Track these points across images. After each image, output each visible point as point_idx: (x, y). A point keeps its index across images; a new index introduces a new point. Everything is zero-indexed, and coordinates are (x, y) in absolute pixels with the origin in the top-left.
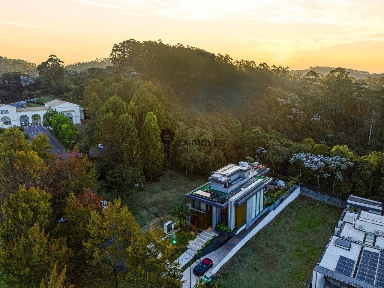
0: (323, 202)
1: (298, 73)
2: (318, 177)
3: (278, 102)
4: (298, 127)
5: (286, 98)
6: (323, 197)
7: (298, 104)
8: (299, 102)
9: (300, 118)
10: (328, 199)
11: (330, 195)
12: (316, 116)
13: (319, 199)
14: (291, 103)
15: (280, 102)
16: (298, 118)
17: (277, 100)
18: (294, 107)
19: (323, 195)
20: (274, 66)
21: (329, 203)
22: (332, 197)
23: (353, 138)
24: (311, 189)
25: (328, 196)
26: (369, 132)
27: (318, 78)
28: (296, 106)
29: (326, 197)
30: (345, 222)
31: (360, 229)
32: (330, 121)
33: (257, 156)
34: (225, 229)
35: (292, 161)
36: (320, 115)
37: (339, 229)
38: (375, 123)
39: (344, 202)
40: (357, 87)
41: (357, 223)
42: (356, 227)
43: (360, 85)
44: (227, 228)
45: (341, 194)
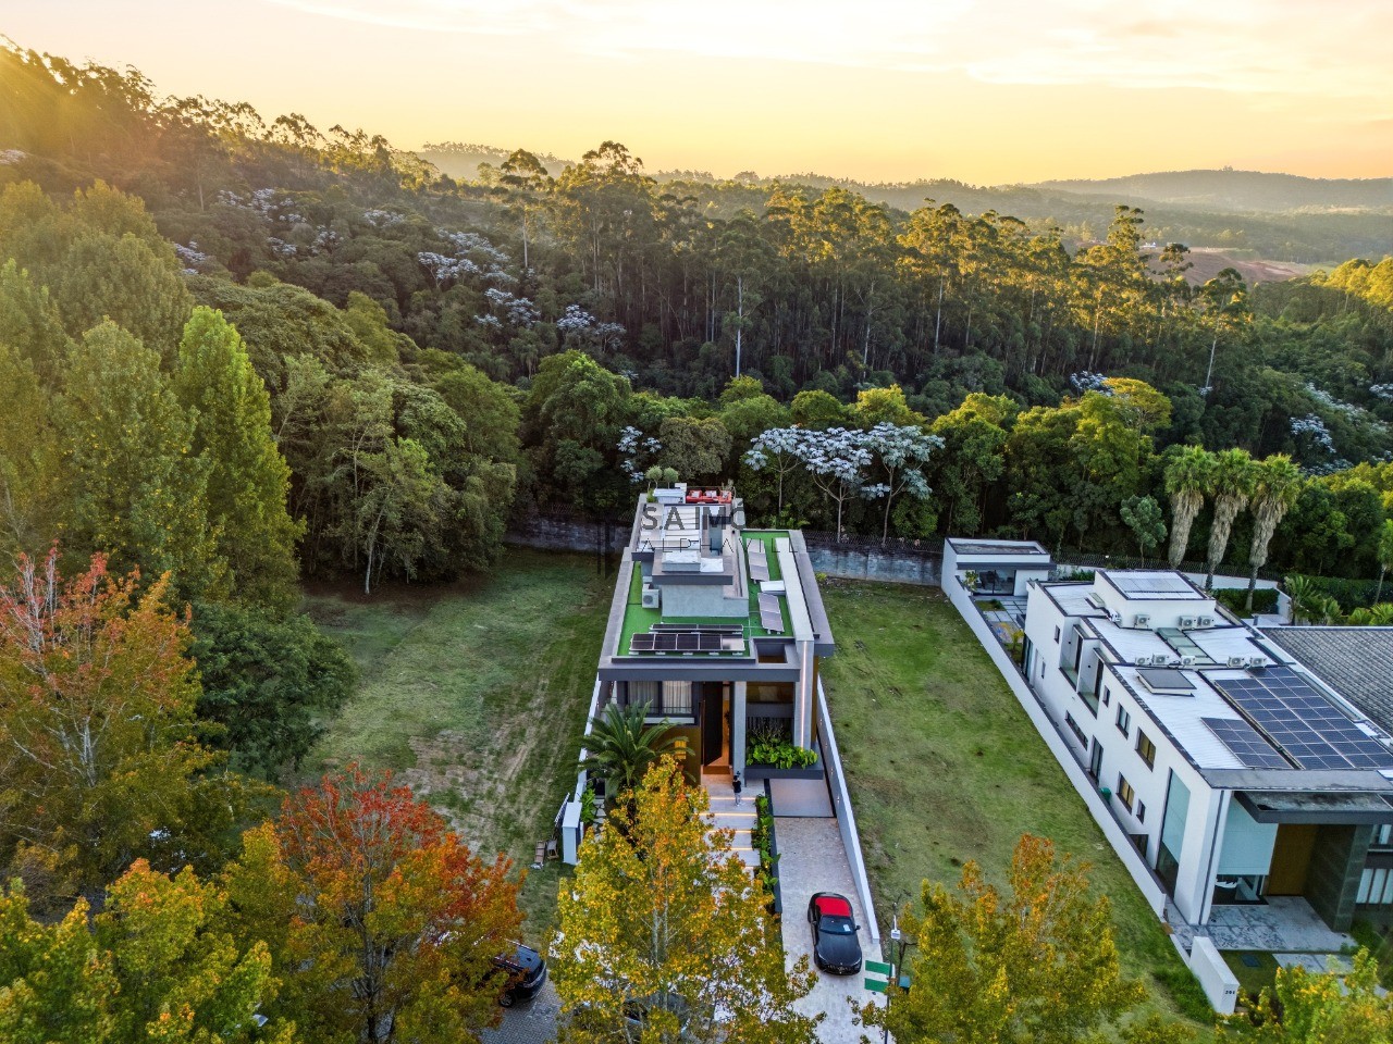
0: (864, 581)
1: (417, 159)
2: (840, 500)
3: (429, 266)
4: (523, 355)
5: (451, 251)
6: (865, 565)
7: (501, 273)
8: (503, 265)
9: (523, 324)
10: (881, 568)
11: (888, 553)
12: (572, 312)
13: (850, 574)
14: (475, 268)
15: (436, 266)
16: (515, 326)
17: (426, 258)
18: (490, 283)
19: (863, 558)
20: (337, 128)
21: (882, 579)
22: (892, 555)
23: (695, 374)
24: (824, 547)
25: (881, 557)
26: (735, 353)
27: (544, 178)
28: (495, 278)
29: (874, 560)
30: (1085, 618)
31: (1139, 625)
32: (615, 327)
33: (629, 464)
34: (791, 759)
35: (758, 461)
36: (583, 307)
37: (1094, 643)
38: (750, 323)
39: (929, 565)
40: (670, 210)
41: (1126, 611)
42: (1127, 622)
43: (679, 202)
44: (796, 751)
45: (917, 542)
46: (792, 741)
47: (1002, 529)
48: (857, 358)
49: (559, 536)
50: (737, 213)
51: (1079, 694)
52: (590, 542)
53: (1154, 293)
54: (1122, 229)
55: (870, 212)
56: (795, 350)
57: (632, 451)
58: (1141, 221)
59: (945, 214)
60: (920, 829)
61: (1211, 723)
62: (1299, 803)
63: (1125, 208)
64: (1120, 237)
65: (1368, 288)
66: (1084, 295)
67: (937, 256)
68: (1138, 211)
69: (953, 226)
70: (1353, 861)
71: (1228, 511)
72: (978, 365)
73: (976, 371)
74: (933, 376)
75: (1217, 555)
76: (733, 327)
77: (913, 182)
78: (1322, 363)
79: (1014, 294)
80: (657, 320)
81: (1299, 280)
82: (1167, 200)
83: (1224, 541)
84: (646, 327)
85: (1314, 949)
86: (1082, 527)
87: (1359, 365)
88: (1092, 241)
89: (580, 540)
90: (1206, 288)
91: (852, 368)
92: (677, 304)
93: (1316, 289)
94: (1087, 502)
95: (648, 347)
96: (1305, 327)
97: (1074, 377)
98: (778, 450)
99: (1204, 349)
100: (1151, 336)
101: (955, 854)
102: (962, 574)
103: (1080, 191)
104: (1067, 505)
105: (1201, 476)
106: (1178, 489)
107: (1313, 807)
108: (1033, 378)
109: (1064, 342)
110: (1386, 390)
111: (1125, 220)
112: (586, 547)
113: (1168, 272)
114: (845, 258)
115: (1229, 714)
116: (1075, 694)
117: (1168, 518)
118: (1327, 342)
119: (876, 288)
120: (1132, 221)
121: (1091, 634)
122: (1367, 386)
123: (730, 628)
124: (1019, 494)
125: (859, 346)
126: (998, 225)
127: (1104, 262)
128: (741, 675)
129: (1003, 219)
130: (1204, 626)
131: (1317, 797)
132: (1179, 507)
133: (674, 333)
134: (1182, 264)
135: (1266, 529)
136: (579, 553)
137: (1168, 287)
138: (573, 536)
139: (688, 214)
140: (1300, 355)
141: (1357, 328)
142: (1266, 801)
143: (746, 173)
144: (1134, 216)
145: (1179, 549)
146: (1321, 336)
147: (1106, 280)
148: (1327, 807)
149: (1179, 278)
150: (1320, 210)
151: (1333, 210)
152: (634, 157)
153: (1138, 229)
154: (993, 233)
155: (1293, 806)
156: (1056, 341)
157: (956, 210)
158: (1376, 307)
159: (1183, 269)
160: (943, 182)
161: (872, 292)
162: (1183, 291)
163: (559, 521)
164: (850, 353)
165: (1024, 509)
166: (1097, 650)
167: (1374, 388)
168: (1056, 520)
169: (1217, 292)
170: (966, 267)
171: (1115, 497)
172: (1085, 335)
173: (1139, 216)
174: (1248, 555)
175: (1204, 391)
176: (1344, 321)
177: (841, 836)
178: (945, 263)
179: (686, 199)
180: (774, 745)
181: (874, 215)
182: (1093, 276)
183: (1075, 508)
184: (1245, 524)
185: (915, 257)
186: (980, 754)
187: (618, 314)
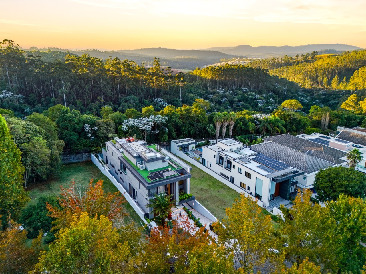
2: (145, 136)
12: (5, 92)
30: (220, 151)
31: (231, 151)
32: (20, 96)
33: (90, 135)
34: (188, 197)
35: (125, 129)
36: (8, 91)
37: (226, 156)
38: (67, 91)
39: (168, 148)
40: (32, 60)
41: (228, 148)
42: (229, 151)
43: (35, 57)
44: (188, 195)
45: (165, 143)
46: (186, 193)
47: (181, 136)
48: (101, 99)
49: (67, 159)
50: (55, 60)
51: (224, 168)
52: (77, 159)
53: (166, 78)
54: (156, 63)
55: (96, 60)
56: (82, 98)
57: (90, 131)
58: (160, 61)
59: (116, 60)
60: (213, 205)
61: (258, 167)
62: (281, 177)
63: (156, 58)
64: (156, 65)
65: (201, 75)
66: (151, 79)
67: (115, 71)
68: (159, 59)
69: (118, 63)
70: (289, 186)
71: (225, 124)
72: (132, 98)
73: (133, 100)
74: (122, 102)
75: (224, 135)
76: (62, 93)
77: (86, 50)
78: (197, 91)
79: (135, 80)
80: (33, 93)
81: (187, 74)
82: (148, 55)
83: (225, 131)
84: (31, 95)
85: (286, 204)
86: (197, 133)
87: (204, 91)
88: (151, 66)
89: (74, 159)
90: (176, 76)
91: (100, 102)
92: (39, 87)
93: (191, 75)
94: (199, 127)
95: (32, 101)
96: (192, 84)
97: (154, 99)
98: (130, 125)
99: (179, 90)
100: (167, 88)
101: (223, 207)
102: (178, 148)
103: (129, 53)
104: (194, 129)
105: (221, 118)
106: (217, 121)
107: (283, 177)
108: (145, 100)
109: (150, 91)
110: (210, 96)
111: (156, 61)
112: (76, 161)
113: (168, 73)
114: (91, 72)
115: (259, 165)
116: (223, 168)
117: (215, 128)
118: (197, 87)
119: (102, 80)
120: (158, 61)
121: (224, 155)
122: (206, 96)
123: (166, 170)
124: (183, 128)
125: (100, 95)
126: (129, 63)
127: (154, 71)
128: (177, 180)
129: (130, 61)
130: (241, 149)
131: (283, 175)
132: (217, 125)
133: (40, 96)
134: (171, 71)
135: (232, 127)
136: (74, 163)
137: (169, 76)
138: (72, 158)
139: (38, 61)
140: (193, 90)
141: (202, 83)
142: (276, 178)
143: (33, 47)
144: (158, 60)
145: (218, 135)
146: (195, 86)
147: (155, 75)
148: (286, 177)
149: (170, 74)
150: (180, 57)
151: (183, 57)
152: (16, 44)
153: (160, 63)
154: (129, 65)
155: (281, 178)
156: (147, 91)
157: (119, 59)
158: (204, 79)
159: (171, 72)
160: (94, 50)
161: (101, 81)
162: (172, 77)
163: (67, 155)
164: (98, 98)
165: (185, 131)
166: (227, 158)
167: (208, 96)
168: (192, 132)
169: (179, 77)
170: (123, 74)
171: (204, 125)
172: (153, 89)
173: (159, 60)
174: (229, 133)
175: (180, 100)
176: (198, 82)
177: (197, 212)
178: (117, 72)
179: (37, 56)
180: (182, 195)
181: (97, 61)
182: (153, 74)
183: (196, 129)
184: (228, 127)
185: (109, 71)
186: (210, 186)
187: (20, 91)
